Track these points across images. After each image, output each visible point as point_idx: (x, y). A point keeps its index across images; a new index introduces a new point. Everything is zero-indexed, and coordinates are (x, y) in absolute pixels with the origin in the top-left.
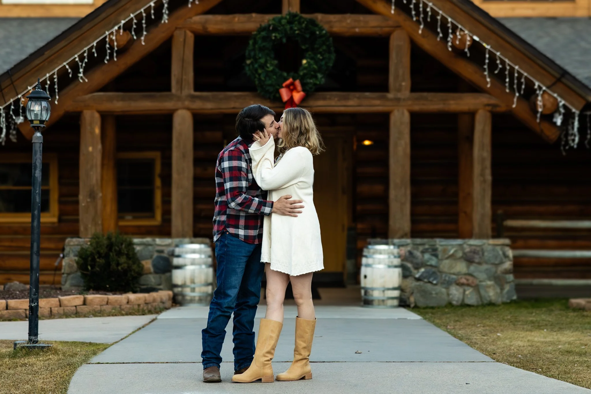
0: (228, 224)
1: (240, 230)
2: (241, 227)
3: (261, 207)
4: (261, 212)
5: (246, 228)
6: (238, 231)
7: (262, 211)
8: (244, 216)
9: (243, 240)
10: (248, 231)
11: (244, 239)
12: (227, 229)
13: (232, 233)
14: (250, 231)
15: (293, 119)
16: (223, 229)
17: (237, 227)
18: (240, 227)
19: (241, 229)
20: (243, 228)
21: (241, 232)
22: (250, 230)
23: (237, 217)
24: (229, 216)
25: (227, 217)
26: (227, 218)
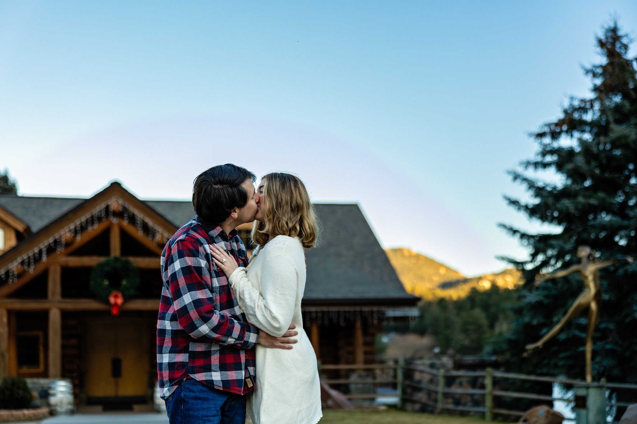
0: (192, 367)
1: (213, 373)
2: (215, 367)
3: (244, 333)
4: (244, 341)
5: (223, 368)
6: (211, 376)
7: (245, 339)
8: (217, 350)
9: (222, 389)
10: (227, 373)
11: (223, 387)
12: (190, 375)
13: (201, 381)
14: (229, 373)
15: (281, 188)
16: (181, 376)
17: (209, 369)
18: (213, 368)
19: (215, 371)
20: (219, 370)
21: (216, 376)
22: (230, 371)
23: (207, 354)
24: (193, 356)
25: (189, 356)
26: (189, 358)
